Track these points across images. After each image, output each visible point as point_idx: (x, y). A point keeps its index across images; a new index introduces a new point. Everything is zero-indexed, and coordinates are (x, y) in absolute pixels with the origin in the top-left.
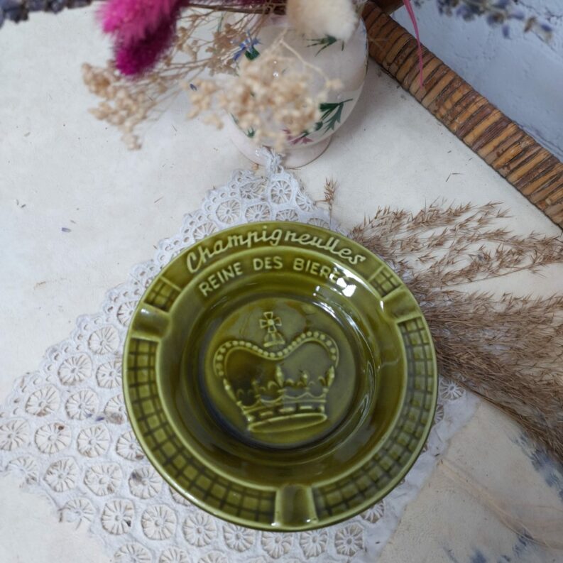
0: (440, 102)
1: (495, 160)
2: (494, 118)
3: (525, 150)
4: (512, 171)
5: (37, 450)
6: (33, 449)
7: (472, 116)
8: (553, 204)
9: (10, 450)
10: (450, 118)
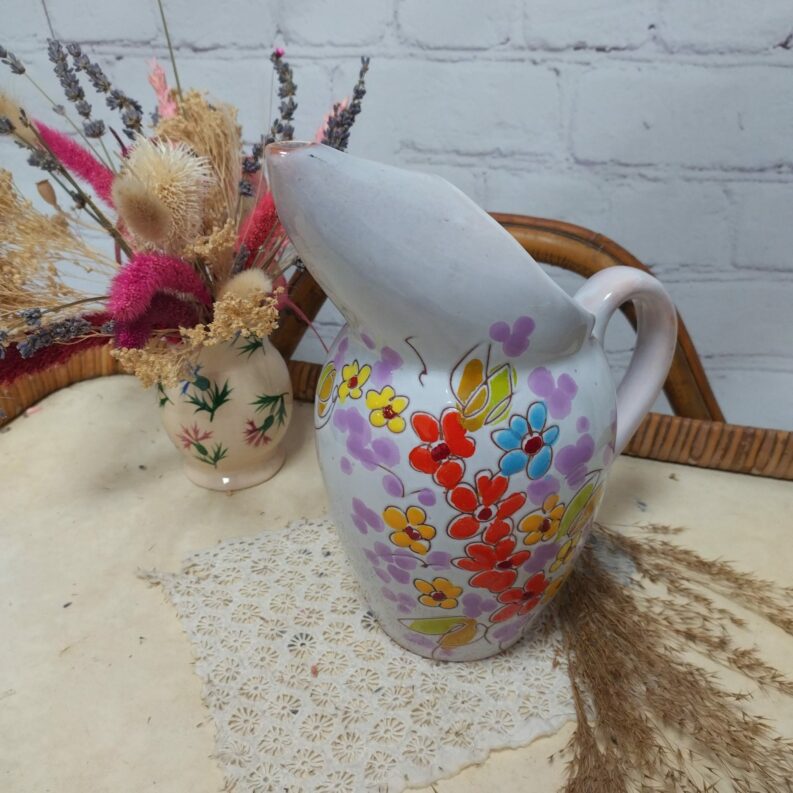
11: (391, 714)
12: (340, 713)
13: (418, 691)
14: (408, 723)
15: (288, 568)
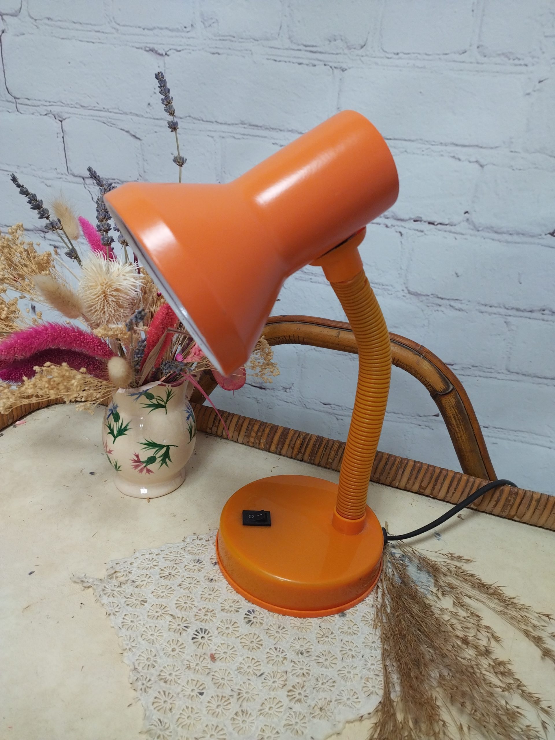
1: (292, 454)
2: (280, 431)
3: (304, 439)
4: (304, 454)
7: (268, 434)
8: (333, 461)
10: (257, 442)
11: (273, 694)
12: (235, 694)
13: (289, 675)
14: (286, 701)
15: (186, 574)
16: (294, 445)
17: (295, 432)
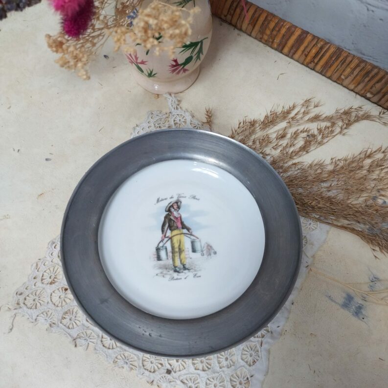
0: (262, 32)
1: (305, 60)
2: (297, 33)
3: (321, 48)
4: (317, 64)
5: (53, 305)
6: (51, 305)
7: (284, 35)
8: (346, 78)
9: (36, 308)
10: (271, 40)
16: (309, 53)
17: (314, 37)
